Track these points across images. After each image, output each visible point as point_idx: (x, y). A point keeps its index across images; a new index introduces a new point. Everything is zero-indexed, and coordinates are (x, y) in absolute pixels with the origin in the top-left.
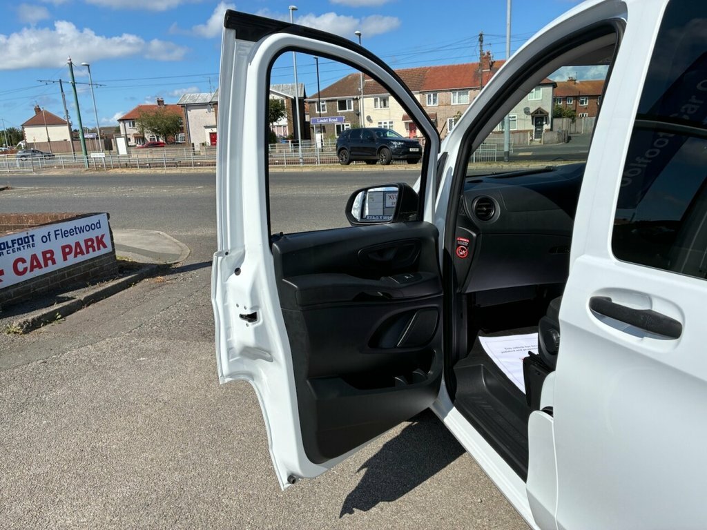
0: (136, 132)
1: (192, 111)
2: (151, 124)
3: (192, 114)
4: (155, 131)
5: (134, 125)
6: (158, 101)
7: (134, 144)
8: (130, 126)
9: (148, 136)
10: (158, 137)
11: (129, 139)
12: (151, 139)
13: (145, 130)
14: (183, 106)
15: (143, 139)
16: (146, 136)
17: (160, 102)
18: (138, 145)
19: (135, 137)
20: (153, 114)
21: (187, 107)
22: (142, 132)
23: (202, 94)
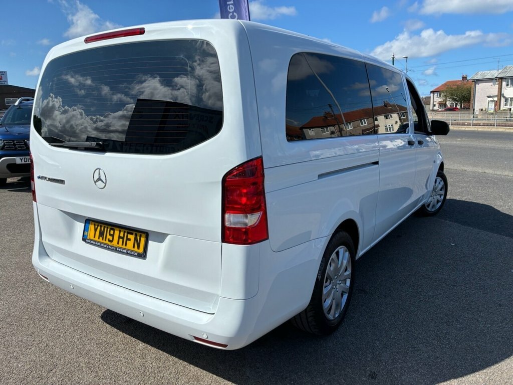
0: (440, 100)
1: (480, 84)
2: (452, 95)
3: (479, 87)
4: (454, 99)
5: (440, 95)
6: (463, 77)
7: (437, 109)
8: (437, 96)
9: (449, 104)
10: (456, 104)
11: (435, 105)
12: (450, 105)
13: (448, 99)
14: (474, 81)
15: (445, 105)
16: (447, 103)
17: (464, 78)
18: (440, 110)
19: (439, 104)
20: (456, 87)
21: (477, 81)
22: (445, 101)
23: (491, 71)
